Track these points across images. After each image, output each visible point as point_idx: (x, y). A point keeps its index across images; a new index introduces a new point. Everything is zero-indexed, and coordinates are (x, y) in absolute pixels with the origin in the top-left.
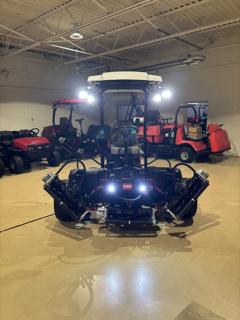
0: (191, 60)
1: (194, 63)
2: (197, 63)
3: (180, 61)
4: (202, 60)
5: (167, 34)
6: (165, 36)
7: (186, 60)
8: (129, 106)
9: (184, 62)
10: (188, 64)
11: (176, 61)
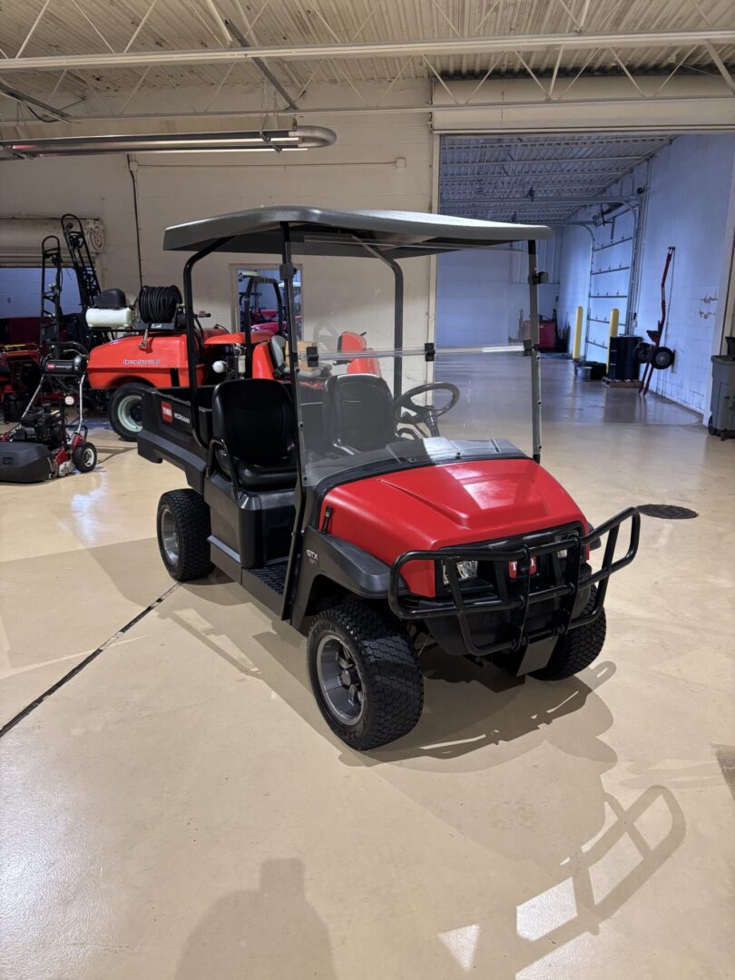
0: (297, 139)
1: (296, 147)
2: (303, 148)
3: (267, 135)
4: (324, 142)
5: (244, 44)
6: (231, 48)
7: (285, 134)
8: (44, 267)
9: (273, 140)
10: (279, 147)
11: (255, 135)
